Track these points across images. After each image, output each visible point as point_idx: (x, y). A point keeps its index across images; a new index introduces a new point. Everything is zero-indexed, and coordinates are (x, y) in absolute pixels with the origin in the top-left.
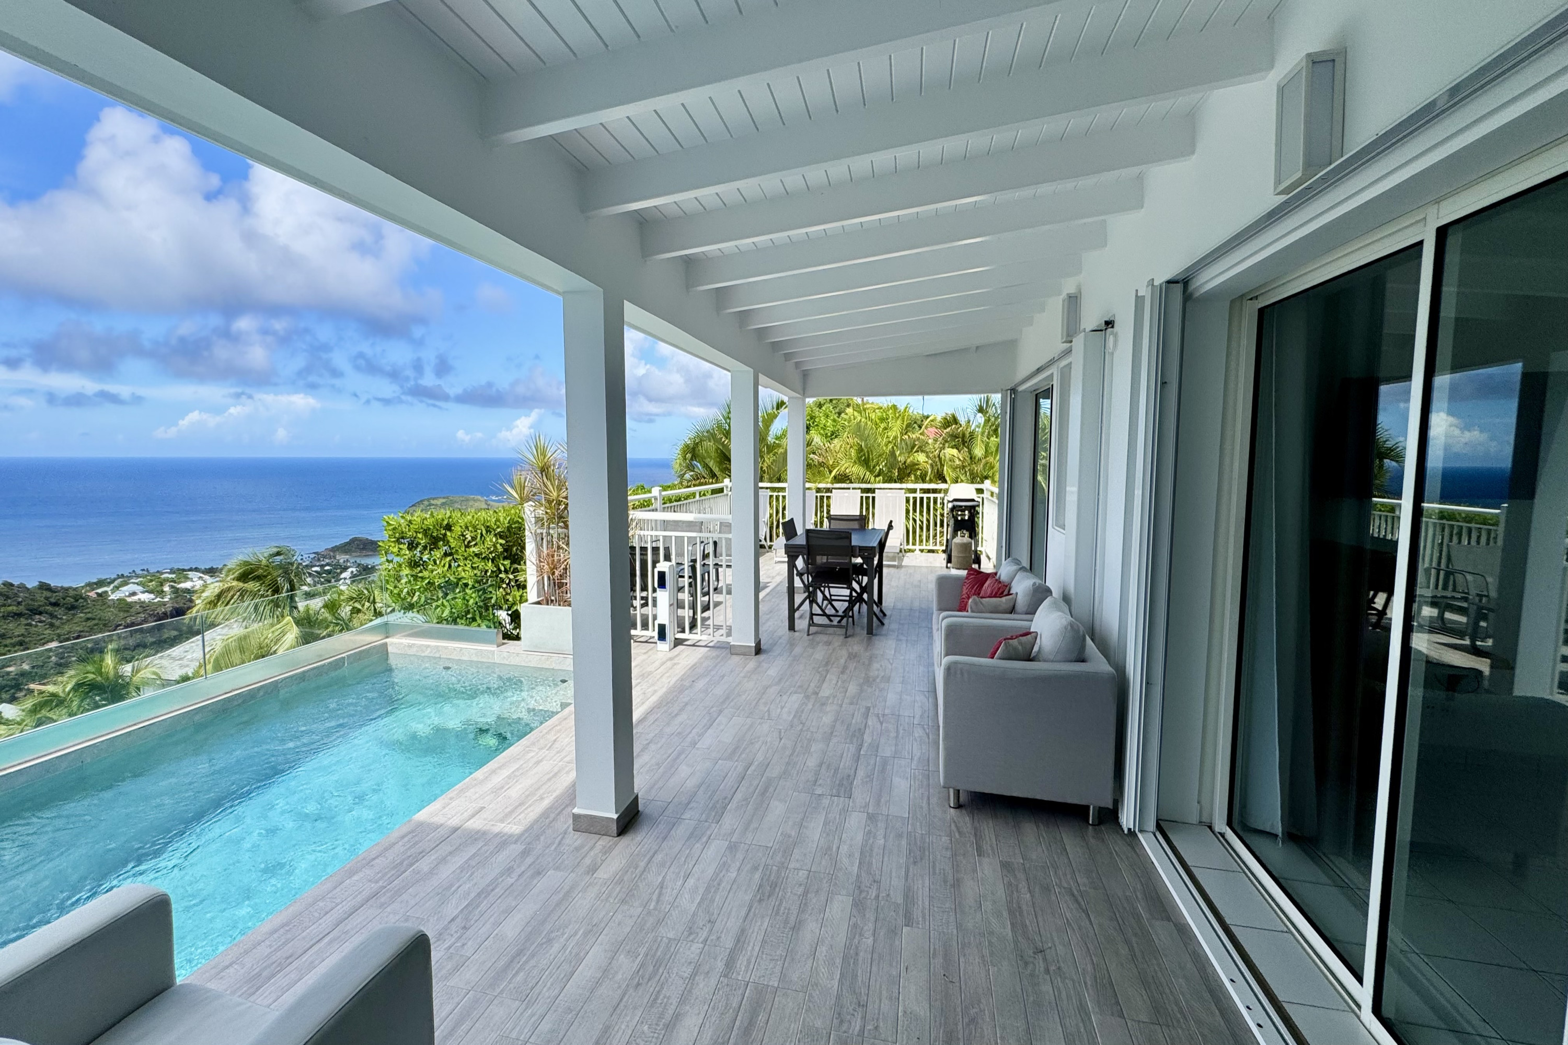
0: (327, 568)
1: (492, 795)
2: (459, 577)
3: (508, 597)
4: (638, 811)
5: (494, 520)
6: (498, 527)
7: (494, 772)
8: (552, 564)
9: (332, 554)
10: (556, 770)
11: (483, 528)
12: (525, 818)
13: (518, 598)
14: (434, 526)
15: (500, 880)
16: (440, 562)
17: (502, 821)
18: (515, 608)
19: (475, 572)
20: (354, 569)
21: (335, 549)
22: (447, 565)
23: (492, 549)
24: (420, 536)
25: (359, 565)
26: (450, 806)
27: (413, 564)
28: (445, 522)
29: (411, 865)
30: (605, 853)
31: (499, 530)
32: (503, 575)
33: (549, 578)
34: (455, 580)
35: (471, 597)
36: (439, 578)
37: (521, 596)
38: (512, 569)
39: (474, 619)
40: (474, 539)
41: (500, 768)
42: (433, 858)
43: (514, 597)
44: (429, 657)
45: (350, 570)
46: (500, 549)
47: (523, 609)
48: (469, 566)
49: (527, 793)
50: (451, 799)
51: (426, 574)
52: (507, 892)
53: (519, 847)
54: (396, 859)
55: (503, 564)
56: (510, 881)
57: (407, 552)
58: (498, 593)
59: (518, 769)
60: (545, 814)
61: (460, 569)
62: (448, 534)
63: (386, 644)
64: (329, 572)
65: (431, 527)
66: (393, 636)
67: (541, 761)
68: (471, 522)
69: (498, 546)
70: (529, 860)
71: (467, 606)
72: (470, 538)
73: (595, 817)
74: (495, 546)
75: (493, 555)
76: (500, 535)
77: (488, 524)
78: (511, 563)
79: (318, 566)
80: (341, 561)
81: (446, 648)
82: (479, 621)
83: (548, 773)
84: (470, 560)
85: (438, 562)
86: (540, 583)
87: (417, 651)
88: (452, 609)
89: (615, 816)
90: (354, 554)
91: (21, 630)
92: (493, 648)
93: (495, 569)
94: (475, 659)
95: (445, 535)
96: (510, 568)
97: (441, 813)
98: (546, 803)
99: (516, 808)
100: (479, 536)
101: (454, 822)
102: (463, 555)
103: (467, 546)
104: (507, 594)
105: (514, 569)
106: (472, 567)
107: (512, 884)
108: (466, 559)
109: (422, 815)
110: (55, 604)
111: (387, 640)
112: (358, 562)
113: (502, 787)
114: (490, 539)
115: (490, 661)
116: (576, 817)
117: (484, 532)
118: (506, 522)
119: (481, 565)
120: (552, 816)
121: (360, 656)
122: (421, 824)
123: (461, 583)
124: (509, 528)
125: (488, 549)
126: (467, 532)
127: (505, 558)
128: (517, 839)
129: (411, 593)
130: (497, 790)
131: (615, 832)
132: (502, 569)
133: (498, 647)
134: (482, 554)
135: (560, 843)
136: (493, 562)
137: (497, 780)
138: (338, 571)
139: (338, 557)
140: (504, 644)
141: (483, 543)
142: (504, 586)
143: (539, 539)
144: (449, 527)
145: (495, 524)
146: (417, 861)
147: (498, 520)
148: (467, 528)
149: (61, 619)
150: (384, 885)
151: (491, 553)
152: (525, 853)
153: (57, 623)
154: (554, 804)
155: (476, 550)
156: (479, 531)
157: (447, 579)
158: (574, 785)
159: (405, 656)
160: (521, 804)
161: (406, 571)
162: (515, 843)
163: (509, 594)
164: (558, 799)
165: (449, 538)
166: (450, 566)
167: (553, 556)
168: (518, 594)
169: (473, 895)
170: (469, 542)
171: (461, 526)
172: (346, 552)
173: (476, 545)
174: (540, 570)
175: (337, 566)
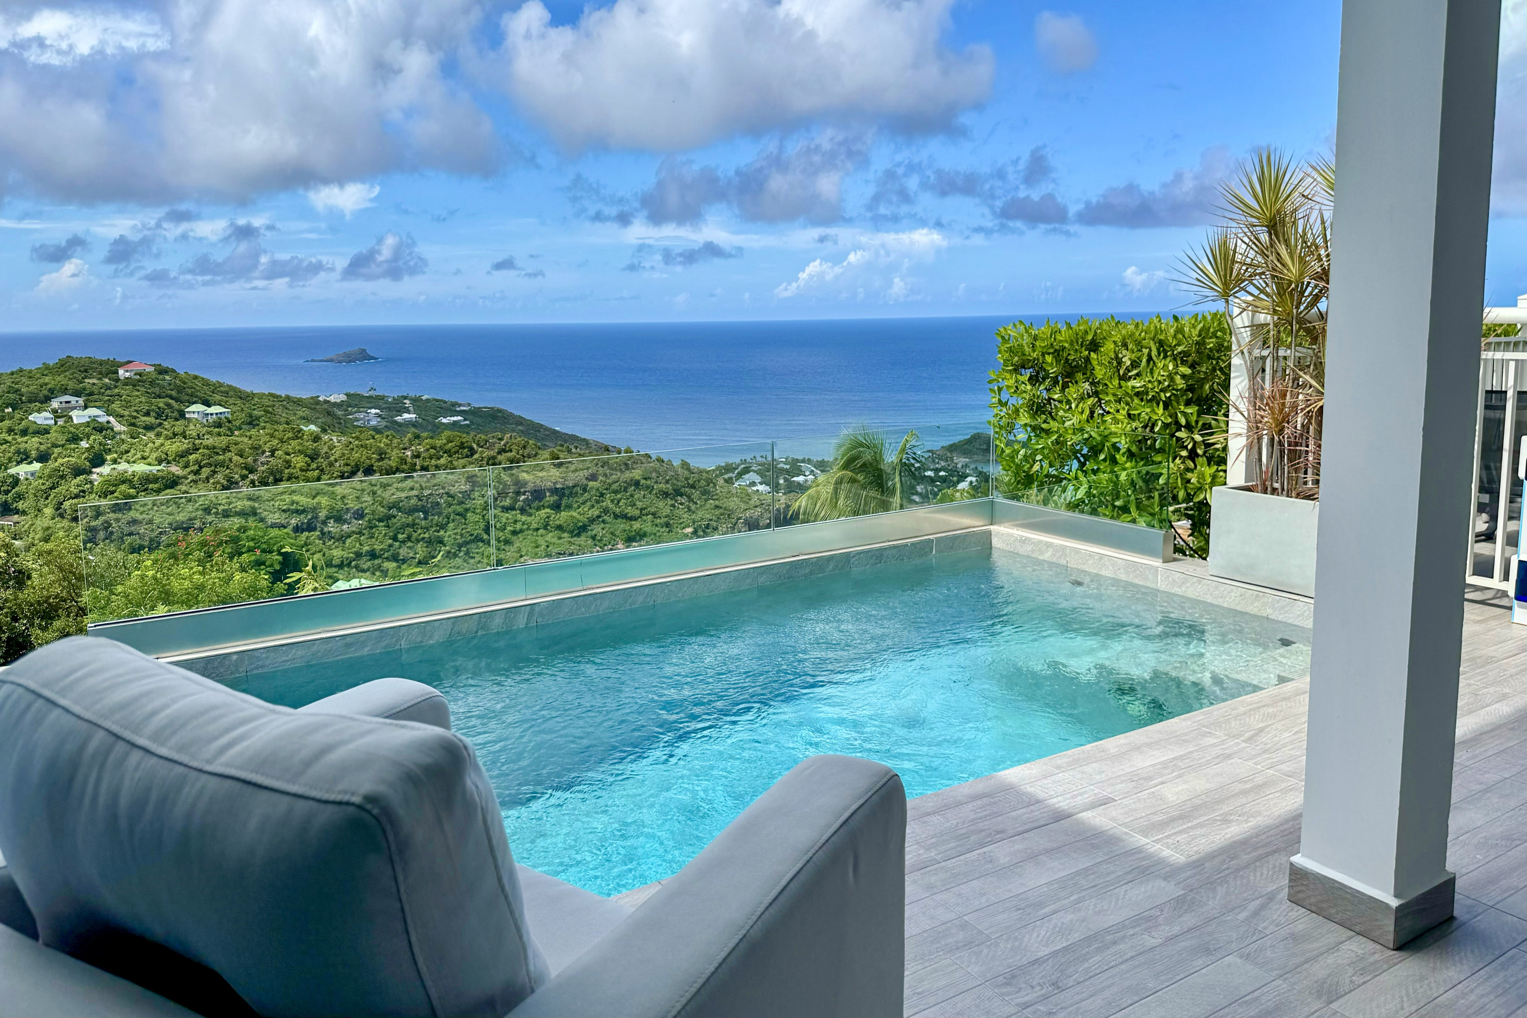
0: (942, 473)
1: (1131, 785)
2: (1106, 433)
3: (1189, 475)
4: (1452, 918)
5: (1172, 331)
6: (1178, 345)
7: (1138, 748)
8: (1281, 411)
9: (949, 455)
10: (1259, 780)
11: (1152, 344)
12: (1189, 843)
13: (1209, 480)
14: (1071, 344)
15: (1131, 932)
16: (1077, 406)
17: (1145, 832)
18: (1202, 497)
19: (1134, 425)
20: (974, 479)
21: (952, 448)
22: (1087, 412)
23: (1166, 384)
24: (1049, 359)
25: (981, 473)
26: (1053, 778)
27: (1039, 408)
28: (1090, 337)
29: (982, 845)
30: (1363, 971)
31: (1180, 349)
32: (1182, 434)
33: (1272, 440)
34: (1099, 438)
35: (1124, 469)
36: (1074, 434)
37: (1214, 477)
38: (1200, 424)
39: (1125, 509)
40: (1135, 364)
41: (1149, 745)
42: (1017, 847)
43: (1202, 476)
44: (1050, 563)
45: (969, 479)
46: (1180, 383)
47: (1217, 498)
48: (1124, 412)
49: (1197, 802)
50: (1058, 767)
51: (1054, 425)
52: (1142, 959)
53: (1171, 890)
54: (960, 826)
55: (1184, 413)
56: (1150, 941)
57: (1029, 387)
58: (1172, 465)
59: (1181, 758)
60: (1230, 851)
61: (1108, 418)
62: (1093, 355)
63: (989, 534)
64: (944, 480)
65: (1066, 345)
66: (999, 523)
67: (1229, 757)
68: (1132, 335)
69: (1178, 378)
70: (1189, 920)
71: (1116, 484)
72: (1128, 363)
73: (1342, 887)
74: (1171, 377)
75: (1168, 395)
76: (1183, 358)
77: (1162, 337)
78: (1200, 413)
79: (931, 470)
80: (959, 466)
81: (1077, 551)
82: (1134, 513)
83: (1240, 781)
84: (1127, 404)
85: (1073, 406)
86: (1254, 446)
87: (1033, 551)
88: (1090, 488)
89: (1394, 903)
90: (976, 457)
91: (667, 511)
92: (1157, 563)
93: (1169, 420)
94: (1123, 577)
95: (1088, 360)
96: (1197, 422)
97: (1039, 783)
98: (1235, 831)
99: (1173, 820)
100: (1144, 360)
101: (1062, 803)
102: (1114, 395)
103: (1125, 378)
104: (1188, 470)
105: (1204, 424)
106: (1129, 415)
107: (1152, 949)
108: (1119, 401)
109: (1013, 774)
110: (693, 487)
111: (992, 527)
112: (980, 469)
113: (1150, 778)
114: (1165, 367)
115: (1149, 584)
116: (1298, 875)
117: (1154, 353)
118: (1195, 332)
119: (1145, 412)
120: (1245, 858)
121: (952, 543)
122: (1008, 789)
123: (1107, 444)
124: (1201, 344)
125: (1160, 382)
126: (1124, 352)
127: (1188, 403)
128: (1172, 872)
129: (1030, 459)
130: (1140, 780)
131: (1391, 937)
132: (1183, 421)
133: (1164, 562)
134: (1147, 393)
135: (1256, 914)
136: (1166, 407)
137: (1144, 762)
138: (955, 479)
139: (956, 460)
140: (1175, 560)
141: (1152, 370)
142: (1184, 453)
143: (1257, 370)
144: (1094, 346)
145: (1175, 337)
146: (992, 843)
147: (1180, 331)
148: (1125, 345)
149: (696, 503)
150: (939, 857)
151: (1163, 390)
152: (1182, 904)
153: (693, 507)
154: (1252, 837)
155: (1137, 383)
156: (1146, 351)
157: (1086, 436)
158: (1297, 817)
159: (1014, 555)
160: (1182, 817)
161: (1024, 419)
162: (1165, 879)
163: (1192, 471)
164: (1259, 833)
165: (1094, 363)
166: (1092, 413)
167: (1283, 396)
168: (1209, 471)
169: (1076, 936)
170: (1128, 370)
171: (1115, 342)
172: (965, 454)
173: (1138, 375)
174: (1255, 426)
175: (953, 471)
